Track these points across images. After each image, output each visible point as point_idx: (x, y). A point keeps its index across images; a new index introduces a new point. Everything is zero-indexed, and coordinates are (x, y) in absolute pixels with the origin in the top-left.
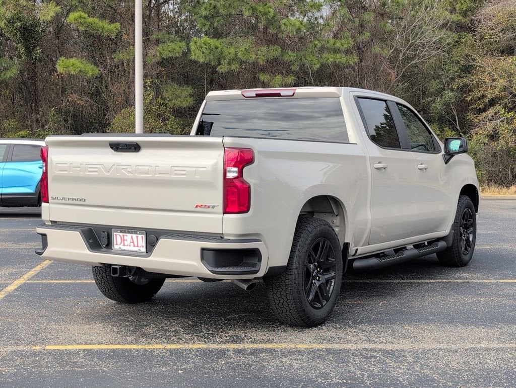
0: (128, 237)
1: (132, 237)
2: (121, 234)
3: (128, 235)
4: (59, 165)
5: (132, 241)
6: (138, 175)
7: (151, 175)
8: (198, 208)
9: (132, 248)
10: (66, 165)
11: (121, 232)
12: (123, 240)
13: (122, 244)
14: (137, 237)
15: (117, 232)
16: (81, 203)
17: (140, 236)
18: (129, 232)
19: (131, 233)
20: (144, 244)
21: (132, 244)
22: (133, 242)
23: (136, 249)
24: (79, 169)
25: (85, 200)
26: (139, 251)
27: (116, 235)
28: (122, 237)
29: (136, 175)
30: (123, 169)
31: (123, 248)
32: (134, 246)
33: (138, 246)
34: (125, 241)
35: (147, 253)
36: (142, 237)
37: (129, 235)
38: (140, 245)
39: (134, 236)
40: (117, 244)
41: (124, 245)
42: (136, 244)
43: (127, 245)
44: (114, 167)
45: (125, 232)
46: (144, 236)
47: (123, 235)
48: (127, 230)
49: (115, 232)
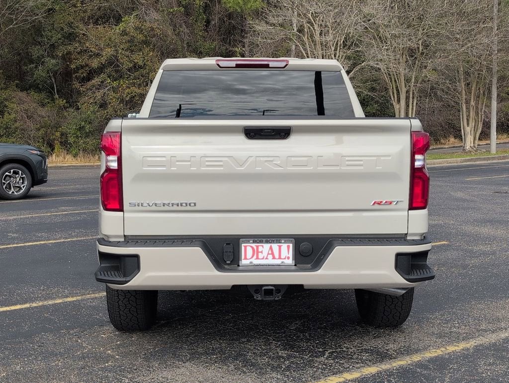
0: (265, 248)
1: (271, 248)
2: (254, 245)
4: (150, 159)
5: (270, 252)
6: (291, 169)
7: (312, 168)
8: (376, 205)
9: (270, 261)
10: (164, 159)
11: (254, 242)
12: (256, 253)
13: (255, 257)
14: (280, 247)
15: (248, 242)
16: (188, 208)
17: (284, 246)
18: (267, 242)
19: (270, 243)
20: (291, 255)
21: (270, 257)
22: (273, 254)
23: (278, 262)
24: (189, 163)
25: (195, 204)
26: (283, 264)
27: (245, 247)
28: (255, 248)
29: (288, 168)
30: (267, 161)
31: (256, 262)
32: (274, 258)
33: (280, 258)
34: (260, 254)
35: (295, 265)
36: (288, 247)
37: (267, 246)
38: (282, 257)
39: (275, 246)
40: (246, 258)
41: (257, 258)
42: (277, 256)
43: (263, 259)
44: (251, 160)
45: (261, 242)
46: (291, 245)
47: (257, 247)
48: (264, 240)
49: (245, 243)
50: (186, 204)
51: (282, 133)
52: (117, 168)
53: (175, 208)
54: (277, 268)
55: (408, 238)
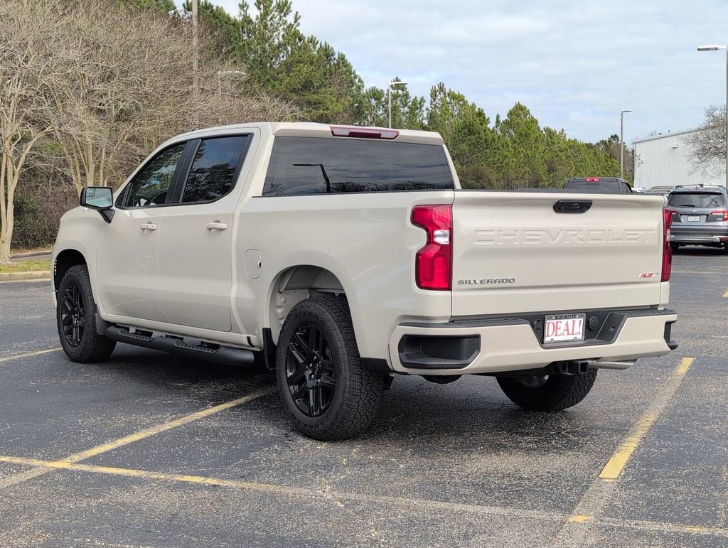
0: (562, 323)
1: (567, 324)
2: (555, 321)
3: (562, 321)
4: (479, 233)
5: (566, 328)
7: (603, 242)
9: (566, 337)
10: (493, 233)
11: (556, 318)
12: (556, 328)
13: (555, 333)
14: (574, 322)
15: (551, 319)
16: (508, 285)
17: (578, 321)
18: (565, 318)
19: (568, 318)
20: (581, 329)
21: (566, 332)
22: (568, 330)
23: (571, 337)
24: (513, 237)
25: (514, 280)
27: (549, 323)
28: (555, 324)
29: (589, 242)
30: (573, 235)
31: (556, 339)
32: (568, 334)
33: (573, 334)
34: (558, 330)
35: (585, 340)
36: (580, 321)
37: (564, 321)
38: (575, 333)
39: (570, 321)
40: (548, 336)
41: (556, 335)
42: (570, 332)
43: (561, 335)
44: (561, 233)
45: (561, 318)
46: (582, 320)
47: (557, 322)
48: (564, 315)
49: (549, 319)
50: (507, 280)
51: (582, 207)
52: (448, 243)
53: (497, 285)
54: (571, 343)
55: (659, 309)
